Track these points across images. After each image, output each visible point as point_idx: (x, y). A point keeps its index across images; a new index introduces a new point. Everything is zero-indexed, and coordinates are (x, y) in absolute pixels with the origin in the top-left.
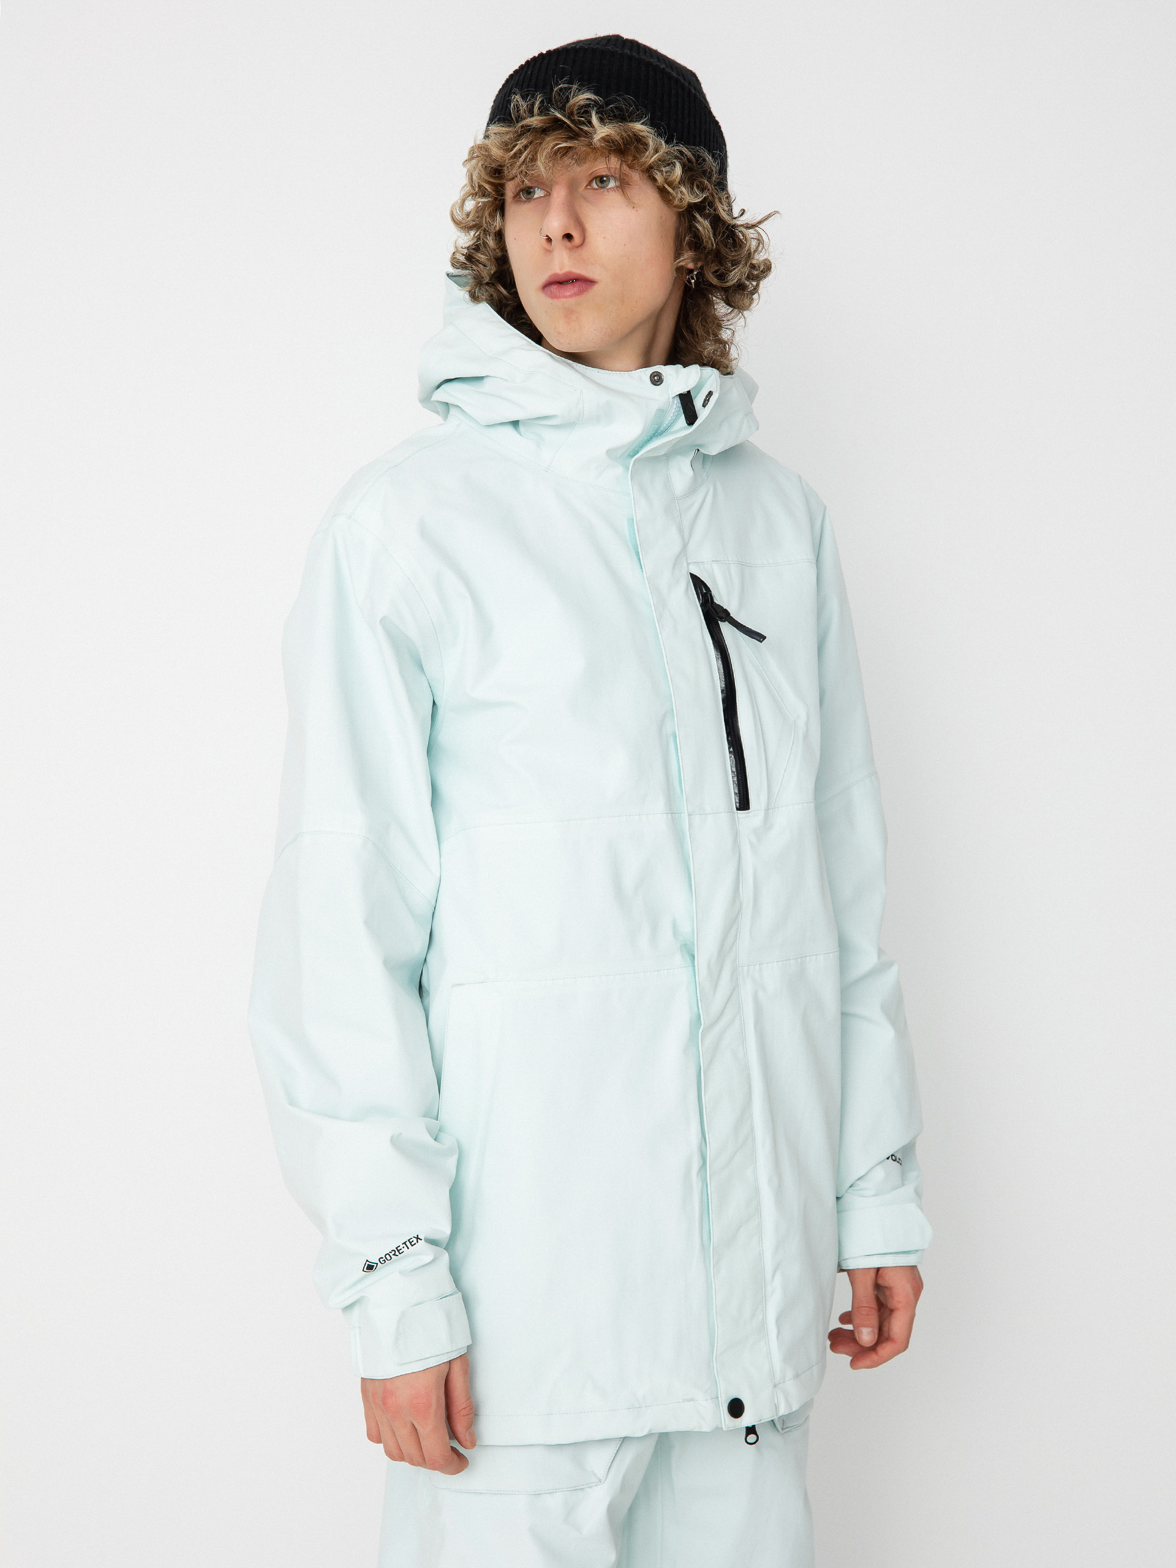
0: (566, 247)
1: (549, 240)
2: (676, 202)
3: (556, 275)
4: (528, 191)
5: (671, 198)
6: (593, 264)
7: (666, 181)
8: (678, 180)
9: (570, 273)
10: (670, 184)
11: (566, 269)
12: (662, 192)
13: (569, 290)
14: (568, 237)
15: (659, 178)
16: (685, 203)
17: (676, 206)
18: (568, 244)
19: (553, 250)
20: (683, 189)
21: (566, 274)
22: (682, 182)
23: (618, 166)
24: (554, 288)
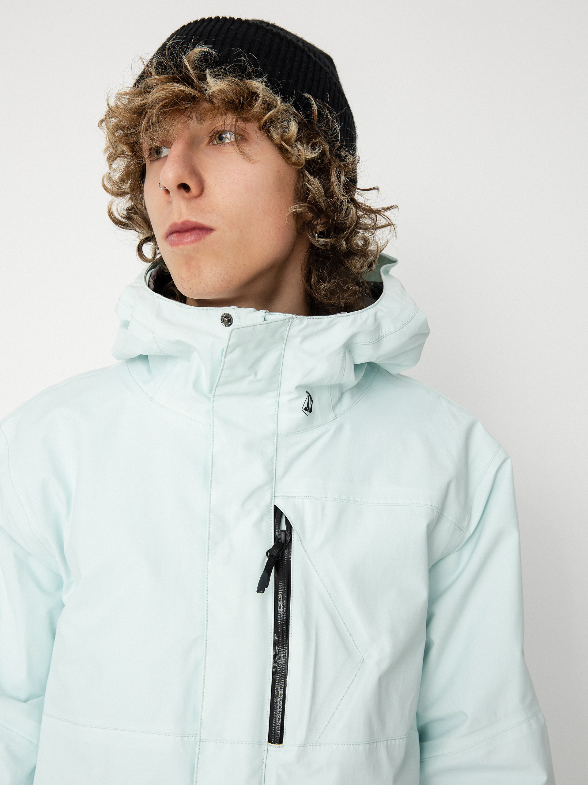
0: (184, 198)
1: (167, 191)
2: (294, 159)
3: (174, 224)
4: (158, 151)
5: (289, 156)
6: (210, 212)
7: (282, 136)
8: (295, 137)
9: (188, 221)
10: (287, 141)
11: (184, 219)
12: (281, 150)
13: (189, 238)
14: (184, 187)
15: (275, 135)
16: (302, 160)
17: (295, 164)
18: (186, 195)
19: (172, 201)
20: (299, 146)
21: (184, 223)
22: (299, 139)
23: (234, 122)
24: (174, 237)
